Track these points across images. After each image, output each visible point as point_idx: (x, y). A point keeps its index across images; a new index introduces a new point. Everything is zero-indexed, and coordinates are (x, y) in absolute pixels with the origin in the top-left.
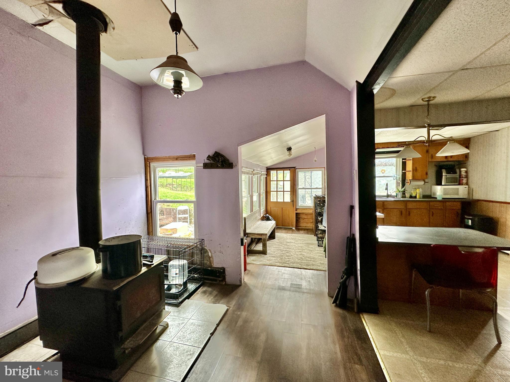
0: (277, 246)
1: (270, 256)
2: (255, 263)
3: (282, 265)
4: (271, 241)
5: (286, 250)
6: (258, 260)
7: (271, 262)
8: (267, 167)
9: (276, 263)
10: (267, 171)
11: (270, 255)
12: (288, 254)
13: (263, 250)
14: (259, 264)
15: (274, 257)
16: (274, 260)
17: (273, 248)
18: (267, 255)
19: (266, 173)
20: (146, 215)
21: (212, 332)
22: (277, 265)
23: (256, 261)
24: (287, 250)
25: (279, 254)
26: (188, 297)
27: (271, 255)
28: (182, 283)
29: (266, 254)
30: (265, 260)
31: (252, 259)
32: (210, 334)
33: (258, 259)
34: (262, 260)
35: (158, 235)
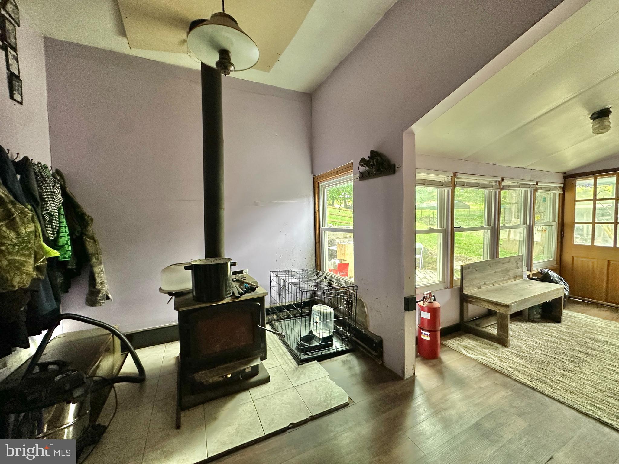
0: (553, 339)
1: (512, 353)
2: (466, 353)
3: (529, 383)
4: (545, 326)
5: (573, 356)
6: (477, 350)
7: (504, 364)
8: (565, 173)
9: (517, 373)
10: (565, 181)
11: (514, 351)
12: (572, 367)
13: (498, 335)
14: (472, 358)
15: (522, 357)
16: (519, 363)
17: (535, 340)
18: (506, 349)
19: (562, 185)
20: (314, 244)
21: (295, 422)
22: (514, 377)
23: (470, 351)
24: (575, 354)
25: (540, 357)
26: (320, 359)
27: (518, 351)
28: (321, 337)
29: (506, 346)
30: (492, 356)
31: (466, 344)
32: (291, 424)
33: (479, 348)
34: (486, 354)
35: (324, 270)
